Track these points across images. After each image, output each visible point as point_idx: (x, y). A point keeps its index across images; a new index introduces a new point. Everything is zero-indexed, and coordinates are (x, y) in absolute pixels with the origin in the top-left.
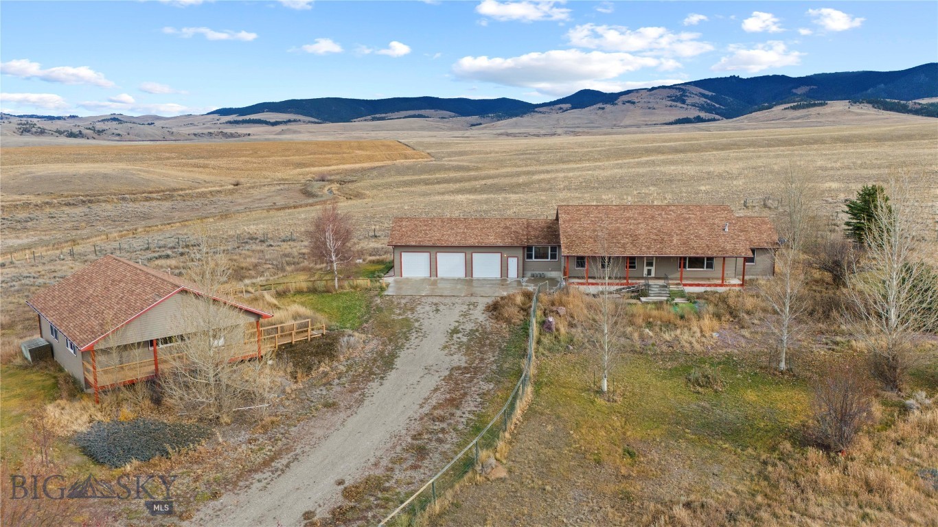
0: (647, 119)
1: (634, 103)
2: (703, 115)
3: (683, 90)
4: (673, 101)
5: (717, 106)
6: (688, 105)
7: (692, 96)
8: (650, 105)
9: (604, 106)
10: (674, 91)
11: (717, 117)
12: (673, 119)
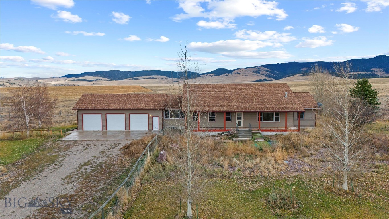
0: (245, 80)
1: (239, 73)
2: (267, 78)
3: (258, 68)
4: (255, 73)
5: (272, 75)
6: (261, 74)
7: (262, 71)
8: (246, 74)
9: (228, 74)
10: (255, 69)
11: (272, 79)
12: (255, 80)
